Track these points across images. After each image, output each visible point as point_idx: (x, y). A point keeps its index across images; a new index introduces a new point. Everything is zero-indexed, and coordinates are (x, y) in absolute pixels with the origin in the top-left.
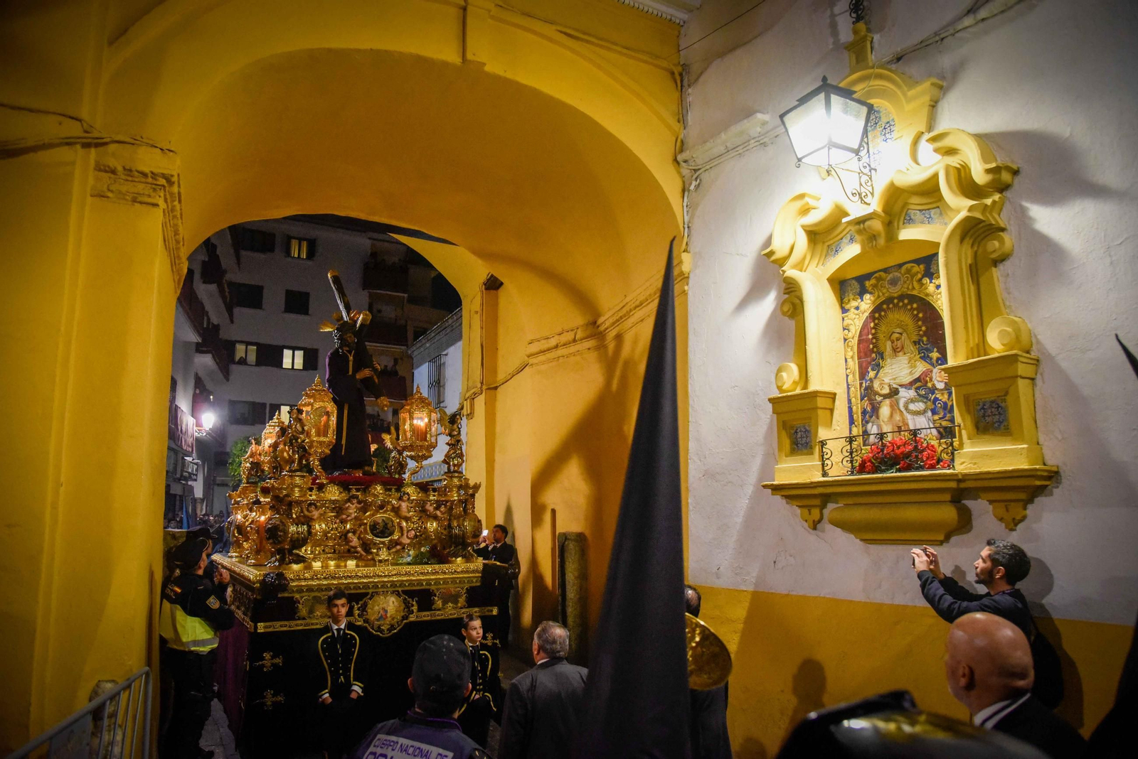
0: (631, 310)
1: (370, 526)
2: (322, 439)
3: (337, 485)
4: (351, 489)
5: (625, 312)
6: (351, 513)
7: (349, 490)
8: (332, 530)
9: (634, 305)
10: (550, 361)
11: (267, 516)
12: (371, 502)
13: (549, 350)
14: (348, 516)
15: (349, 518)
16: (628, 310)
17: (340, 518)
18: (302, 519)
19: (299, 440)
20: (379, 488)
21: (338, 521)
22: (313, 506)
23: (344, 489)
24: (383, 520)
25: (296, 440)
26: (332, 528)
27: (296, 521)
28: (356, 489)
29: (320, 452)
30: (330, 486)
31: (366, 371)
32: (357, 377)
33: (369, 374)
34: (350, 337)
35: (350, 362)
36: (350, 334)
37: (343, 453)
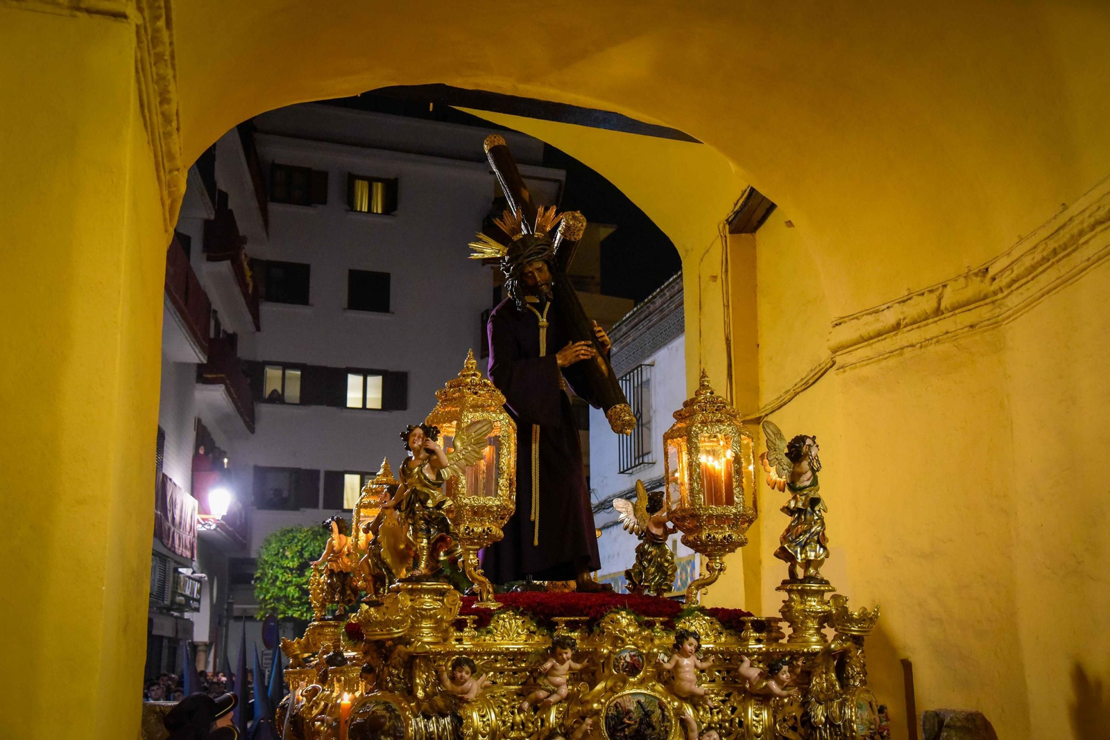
0: (1081, 233)
1: (607, 717)
2: (482, 500)
3: (522, 614)
4: (557, 624)
5: (1068, 236)
6: (558, 686)
7: (551, 627)
8: (512, 728)
9: (1092, 220)
10: (882, 357)
11: (357, 694)
12: (608, 657)
13: (879, 334)
14: (552, 693)
15: (553, 698)
16: (1075, 231)
17: (532, 696)
18: (439, 702)
19: (430, 503)
20: (624, 622)
21: (526, 705)
22: (467, 668)
23: (539, 625)
24: (639, 702)
25: (423, 503)
26: (513, 724)
27: (425, 705)
28: (568, 623)
29: (480, 533)
30: (505, 616)
31: (580, 348)
32: (559, 362)
33: (586, 353)
34: (539, 270)
35: (541, 330)
36: (539, 265)
37: (536, 543)
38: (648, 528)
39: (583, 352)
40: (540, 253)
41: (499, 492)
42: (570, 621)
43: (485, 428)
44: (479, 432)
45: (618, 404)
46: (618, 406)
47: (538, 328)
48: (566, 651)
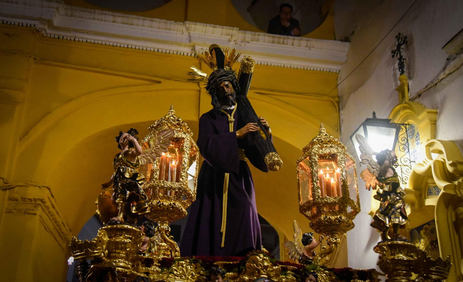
19: (127, 175)
29: (168, 205)
30: (183, 262)
31: (250, 126)
32: (238, 134)
33: (253, 128)
34: (227, 86)
35: (230, 124)
36: (227, 83)
37: (223, 245)
38: (303, 253)
39: (251, 127)
40: (226, 76)
41: (181, 179)
42: (226, 264)
43: (170, 134)
44: (166, 136)
45: (271, 152)
46: (271, 153)
47: (228, 122)
48: (218, 277)
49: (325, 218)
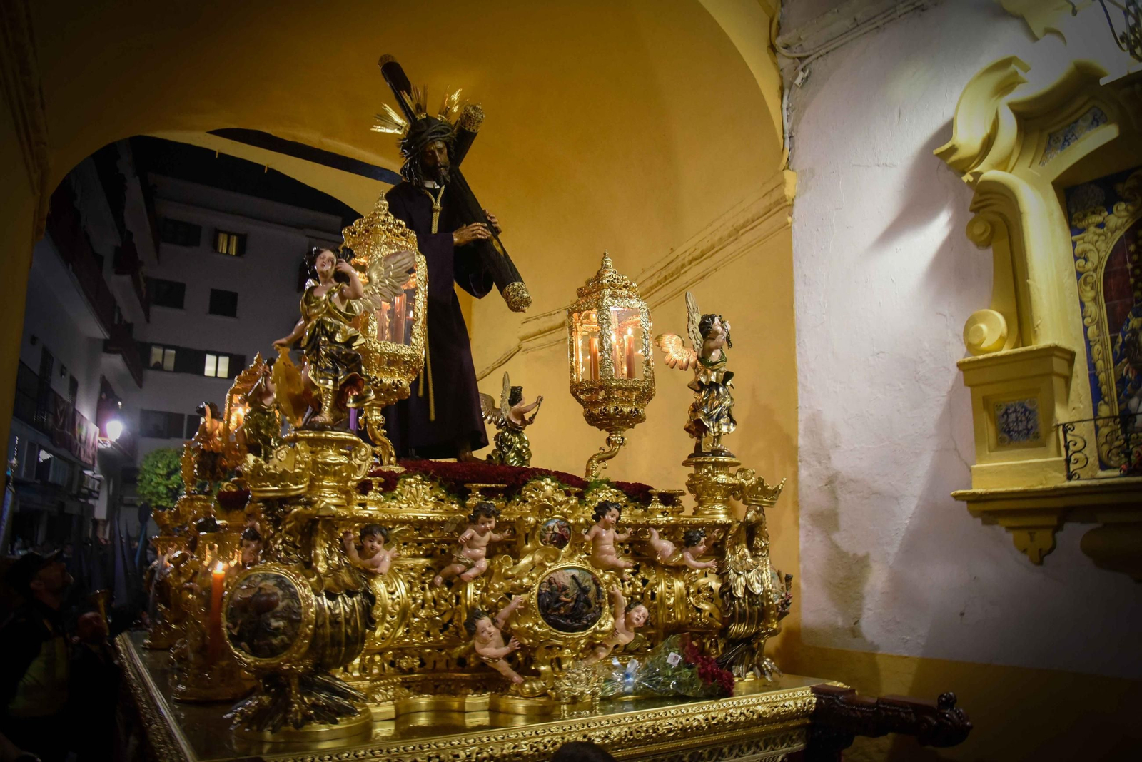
1: (539, 595)
2: (394, 348)
3: (432, 479)
4: (470, 491)
6: (476, 559)
7: (462, 495)
8: (422, 606)
10: (552, 344)
11: (233, 563)
12: (535, 528)
13: (551, 329)
14: (469, 566)
15: (472, 572)
17: (447, 570)
18: (346, 578)
19: (338, 338)
20: (548, 489)
21: (439, 580)
23: (449, 492)
24: (573, 577)
25: (331, 336)
26: (424, 601)
27: (328, 582)
28: (482, 491)
29: (389, 385)
30: (412, 480)
31: (477, 228)
32: (456, 240)
33: (483, 233)
34: (440, 150)
35: (435, 214)
36: (440, 145)
37: (432, 417)
38: (508, 417)
39: (480, 231)
40: (443, 133)
41: (413, 340)
42: (486, 488)
43: (406, 261)
44: (398, 264)
45: (516, 281)
46: (515, 283)
47: (432, 211)
48: (491, 519)
49: (615, 410)
